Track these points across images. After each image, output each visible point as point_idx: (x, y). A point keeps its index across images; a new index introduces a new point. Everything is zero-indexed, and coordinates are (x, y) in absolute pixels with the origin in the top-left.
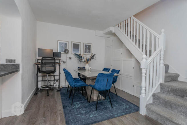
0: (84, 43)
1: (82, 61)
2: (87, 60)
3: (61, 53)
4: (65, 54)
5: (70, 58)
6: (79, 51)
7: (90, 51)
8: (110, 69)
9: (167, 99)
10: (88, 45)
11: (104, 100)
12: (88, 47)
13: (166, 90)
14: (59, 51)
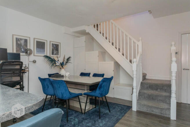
0: (50, 41)
1: (57, 66)
2: (62, 64)
3: (21, 54)
4: (26, 56)
5: (34, 62)
6: (44, 51)
7: (58, 52)
8: (90, 73)
9: (150, 94)
10: (56, 45)
11: (95, 107)
12: (56, 47)
13: (145, 87)
14: (15, 52)
